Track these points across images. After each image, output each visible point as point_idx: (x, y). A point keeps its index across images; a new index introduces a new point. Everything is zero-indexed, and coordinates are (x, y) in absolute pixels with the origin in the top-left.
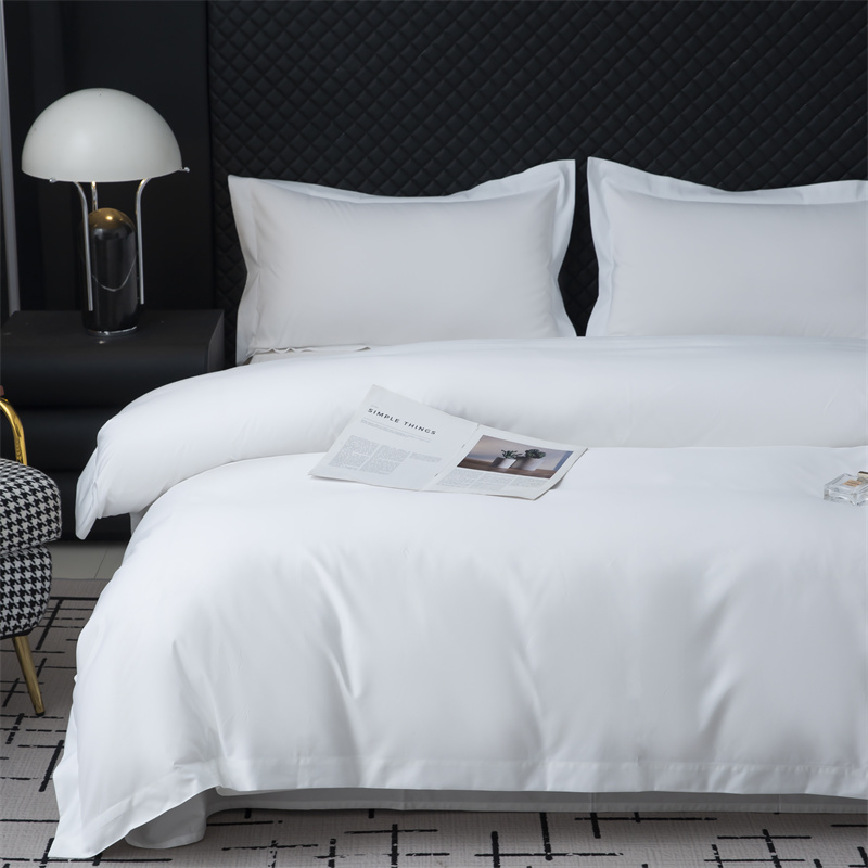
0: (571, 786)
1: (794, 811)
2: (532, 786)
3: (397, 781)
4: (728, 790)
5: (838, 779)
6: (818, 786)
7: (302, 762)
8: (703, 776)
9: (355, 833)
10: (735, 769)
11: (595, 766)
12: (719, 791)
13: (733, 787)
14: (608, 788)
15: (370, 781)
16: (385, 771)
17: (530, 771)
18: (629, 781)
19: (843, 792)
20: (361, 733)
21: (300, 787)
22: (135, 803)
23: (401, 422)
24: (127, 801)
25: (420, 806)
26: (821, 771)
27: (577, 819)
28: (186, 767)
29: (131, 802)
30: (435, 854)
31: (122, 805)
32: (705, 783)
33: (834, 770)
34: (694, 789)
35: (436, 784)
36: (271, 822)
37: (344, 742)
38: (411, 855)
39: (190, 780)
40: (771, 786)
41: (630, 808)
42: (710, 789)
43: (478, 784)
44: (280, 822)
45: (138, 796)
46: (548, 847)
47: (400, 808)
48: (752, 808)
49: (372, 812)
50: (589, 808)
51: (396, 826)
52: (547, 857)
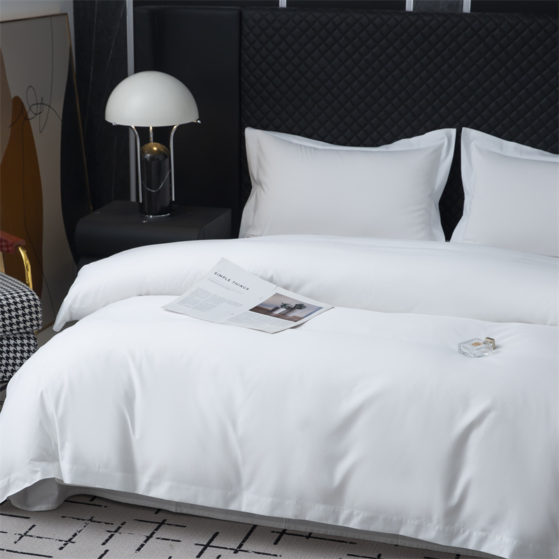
1: (407, 545)
2: (234, 507)
3: (156, 493)
4: (351, 525)
5: (419, 528)
6: (407, 531)
7: (101, 471)
8: (336, 515)
9: (140, 521)
10: (355, 513)
11: (270, 500)
12: (346, 526)
13: (354, 524)
14: (277, 514)
15: (141, 490)
16: (150, 485)
17: (233, 498)
18: (289, 512)
19: (421, 537)
21: (98, 486)
22: (11, 481)
23: (231, 281)
24: (7, 479)
25: (185, 511)
26: (408, 521)
27: (272, 532)
28: (36, 463)
29: (9, 480)
30: (172, 540)
31: (5, 481)
32: (337, 520)
33: (416, 522)
34: (330, 522)
35: (176, 498)
36: (101, 506)
37: (128, 464)
38: (159, 538)
39: (37, 472)
40: (377, 527)
41: (308, 530)
42: (340, 524)
43: (200, 502)
44: (106, 507)
45: (13, 477)
46: (241, 546)
47: (174, 510)
48: (382, 540)
49: (158, 511)
50: (283, 526)
51: (165, 520)
52: (236, 552)
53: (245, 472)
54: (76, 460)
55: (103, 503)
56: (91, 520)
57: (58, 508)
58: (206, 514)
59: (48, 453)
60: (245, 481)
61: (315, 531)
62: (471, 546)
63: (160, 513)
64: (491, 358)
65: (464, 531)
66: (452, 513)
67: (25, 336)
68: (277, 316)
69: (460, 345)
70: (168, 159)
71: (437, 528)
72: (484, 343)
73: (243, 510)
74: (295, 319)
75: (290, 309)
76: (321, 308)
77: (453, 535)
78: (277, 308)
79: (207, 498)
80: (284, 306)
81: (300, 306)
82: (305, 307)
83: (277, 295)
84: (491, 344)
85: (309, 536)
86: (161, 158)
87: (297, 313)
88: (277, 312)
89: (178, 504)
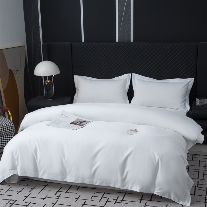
0: (71, 181)
2: (65, 180)
3: (43, 178)
5: (115, 184)
6: (112, 185)
7: (28, 172)
8: (93, 182)
9: (40, 185)
10: (98, 181)
11: (74, 178)
12: (95, 184)
13: (97, 184)
14: (76, 182)
15: (40, 177)
16: (42, 175)
17: (65, 178)
18: (80, 181)
20: (39, 169)
21: (28, 176)
23: (65, 116)
24: (3, 175)
25: (53, 182)
26: (112, 183)
27: (76, 187)
28: (11, 170)
29: (4, 175)
30: (49, 190)
31: (3, 176)
32: (93, 183)
33: (114, 183)
34: (91, 184)
35: (49, 179)
37: (36, 170)
38: (45, 190)
39: (11, 173)
40: (104, 184)
42: (94, 184)
43: (56, 179)
45: (5, 174)
46: (67, 191)
47: (50, 182)
48: (106, 188)
49: (46, 182)
50: (79, 185)
51: (47, 185)
52: (66, 193)
53: (68, 171)
54: (21, 169)
55: (31, 180)
56: (27, 185)
57: (18, 182)
58: (59, 183)
59: (14, 168)
60: (68, 173)
61: (88, 186)
62: (129, 189)
63: (46, 183)
64: (135, 135)
65: (127, 185)
66: (123, 180)
67: (10, 135)
68: (77, 125)
69: (127, 131)
70: (52, 85)
71: (119, 184)
72: (134, 130)
73: (67, 181)
74: (82, 125)
75: (81, 122)
76: (90, 121)
77: (124, 186)
78: (78, 122)
79: (58, 178)
80: (80, 122)
81: (84, 122)
82: (85, 122)
83: (78, 119)
84: (136, 131)
85: (87, 187)
86: (50, 84)
87: (83, 123)
88: (77, 124)
89: (51, 180)
